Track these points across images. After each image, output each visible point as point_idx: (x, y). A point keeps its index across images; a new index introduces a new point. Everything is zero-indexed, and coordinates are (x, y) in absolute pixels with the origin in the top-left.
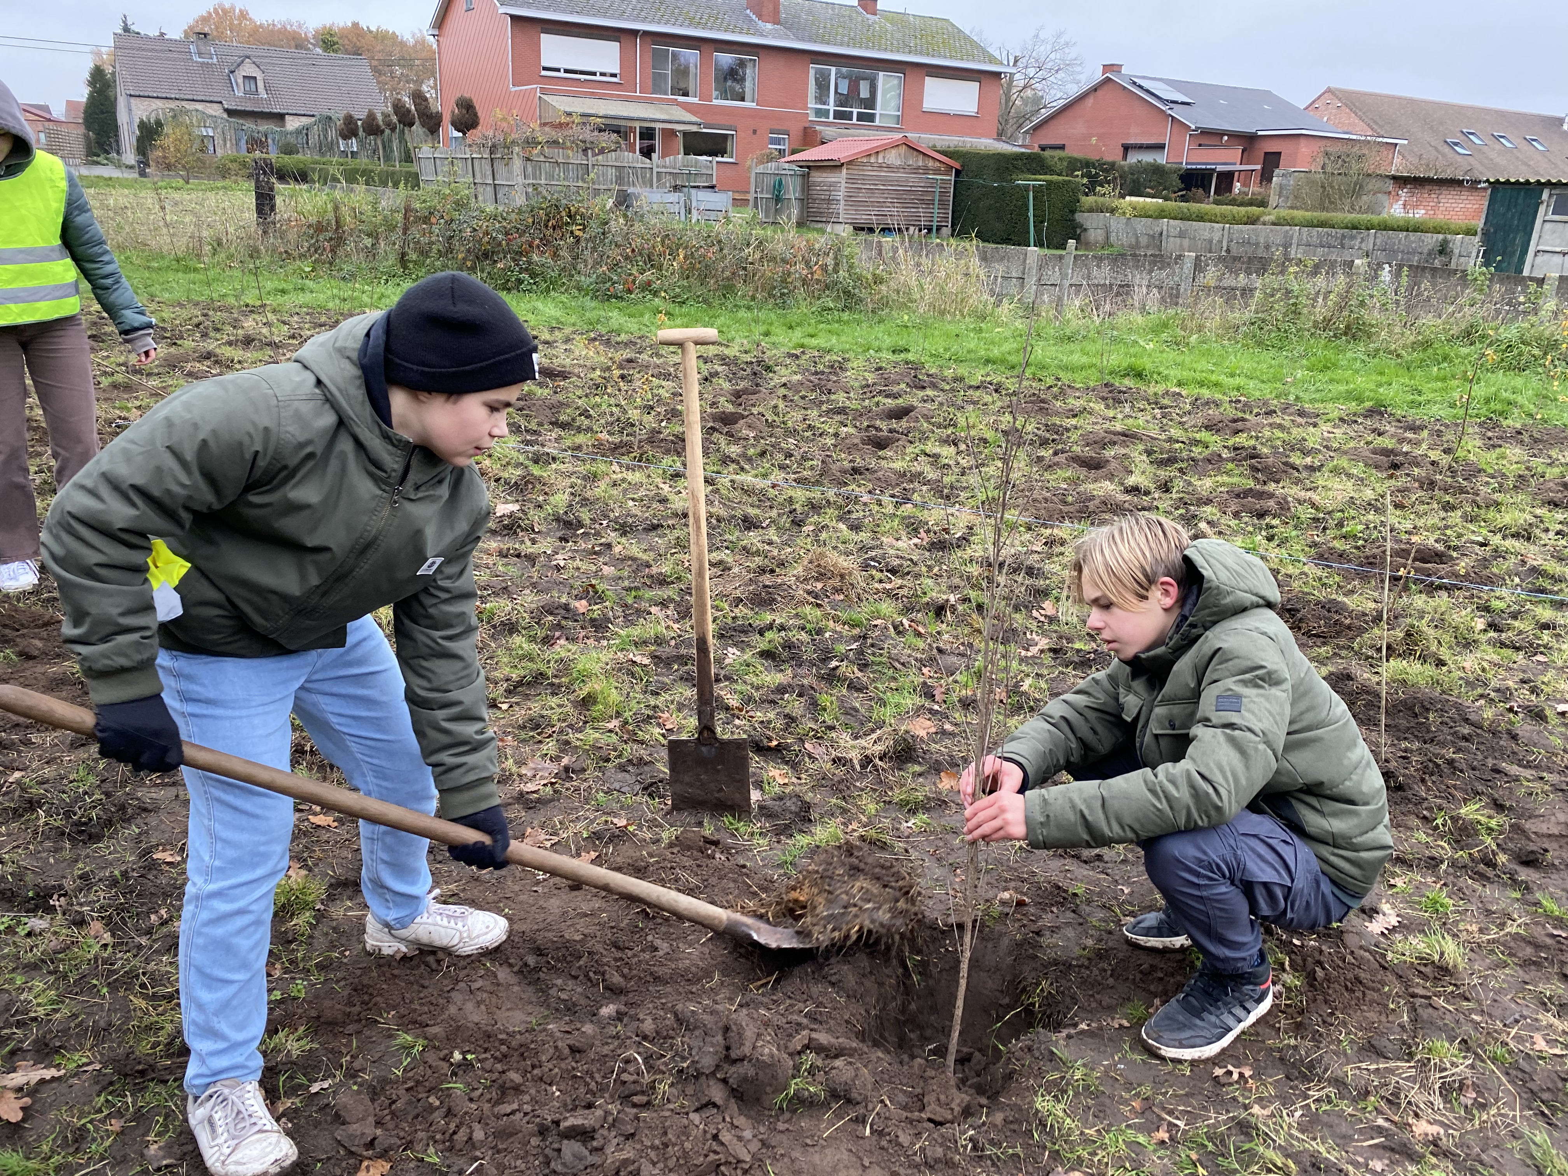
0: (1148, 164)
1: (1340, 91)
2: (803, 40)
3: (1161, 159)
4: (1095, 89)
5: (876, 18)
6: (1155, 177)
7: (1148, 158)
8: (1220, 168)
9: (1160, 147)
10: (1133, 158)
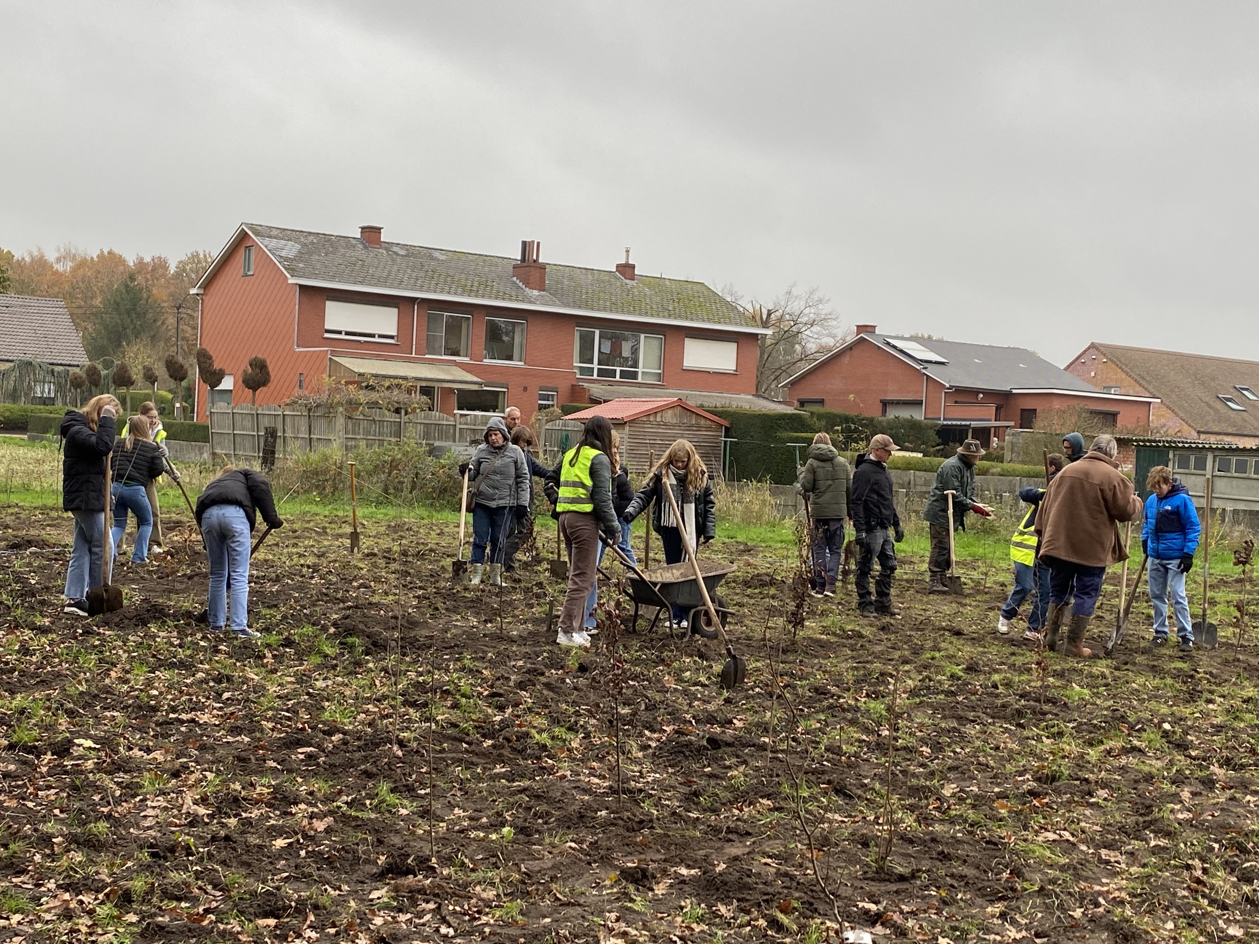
0: (905, 420)
1: (1104, 346)
2: (567, 305)
3: (919, 415)
4: (850, 348)
5: (633, 283)
6: (912, 433)
7: (905, 414)
8: (974, 424)
9: (918, 403)
10: (892, 414)
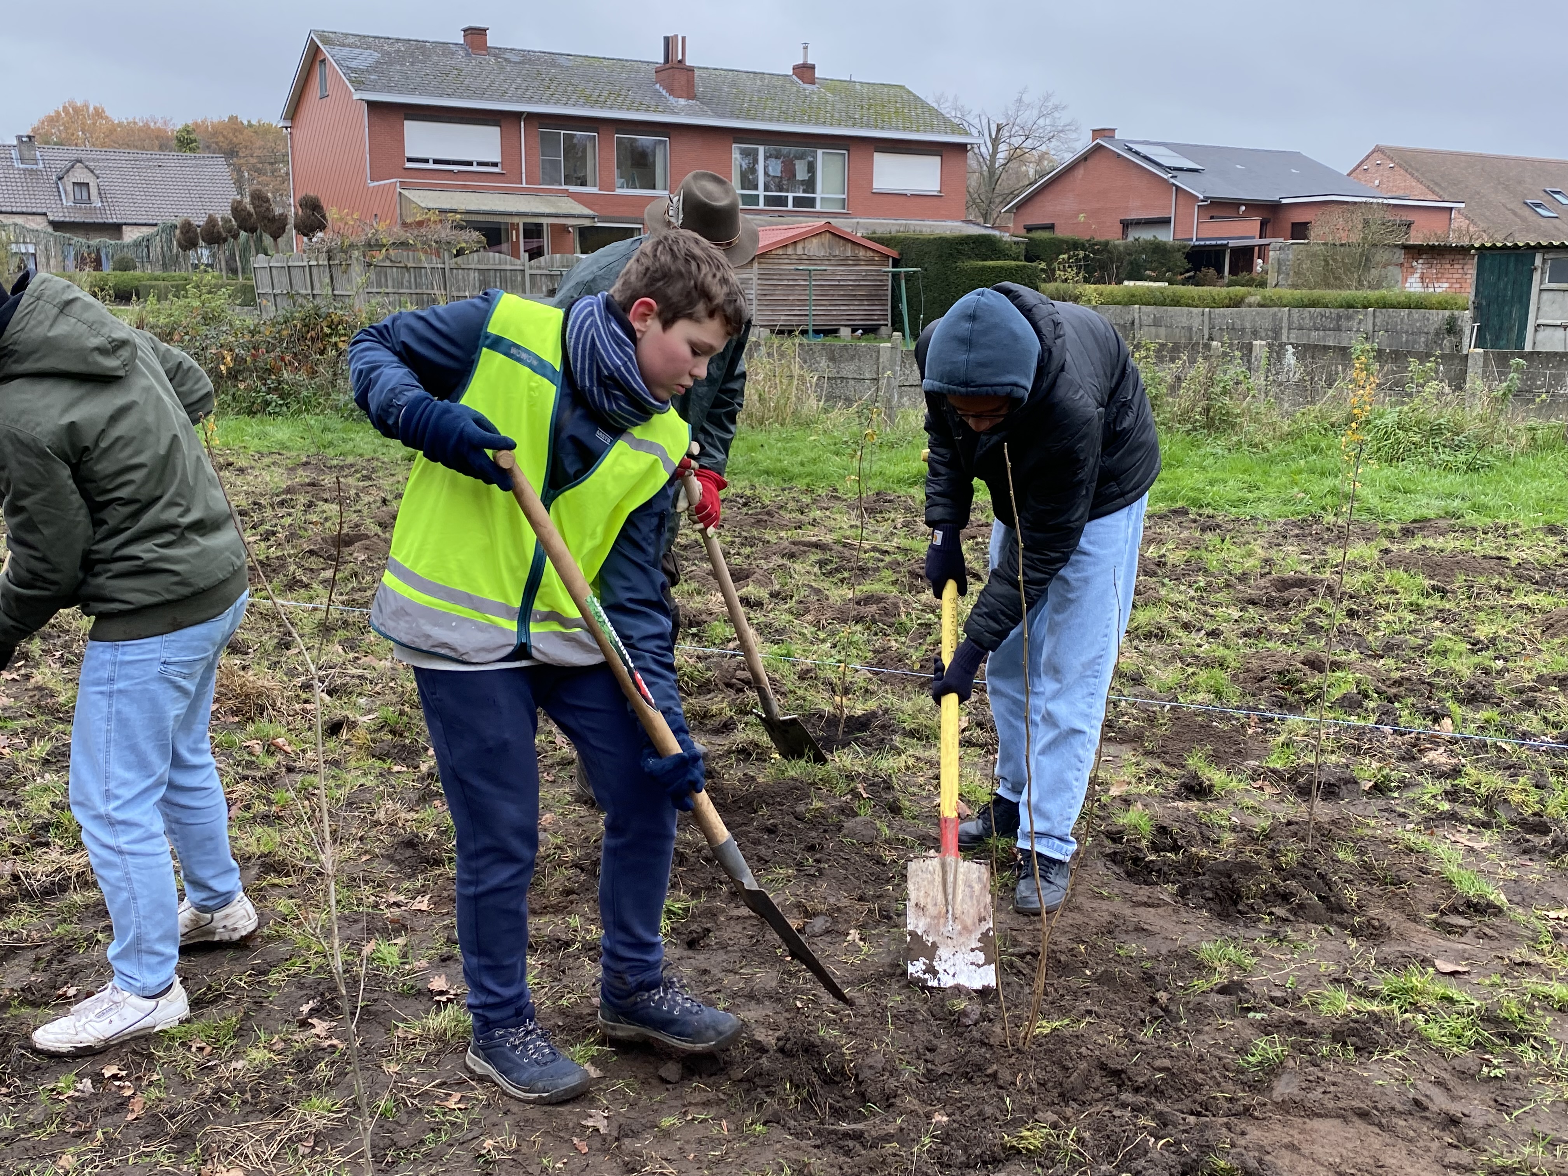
0: (1146, 241)
1: (1391, 149)
2: (722, 116)
3: (1166, 236)
4: (1085, 158)
5: (814, 88)
6: (1156, 257)
7: (1146, 235)
8: (1232, 243)
9: (1166, 222)
10: (1134, 235)
